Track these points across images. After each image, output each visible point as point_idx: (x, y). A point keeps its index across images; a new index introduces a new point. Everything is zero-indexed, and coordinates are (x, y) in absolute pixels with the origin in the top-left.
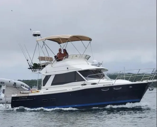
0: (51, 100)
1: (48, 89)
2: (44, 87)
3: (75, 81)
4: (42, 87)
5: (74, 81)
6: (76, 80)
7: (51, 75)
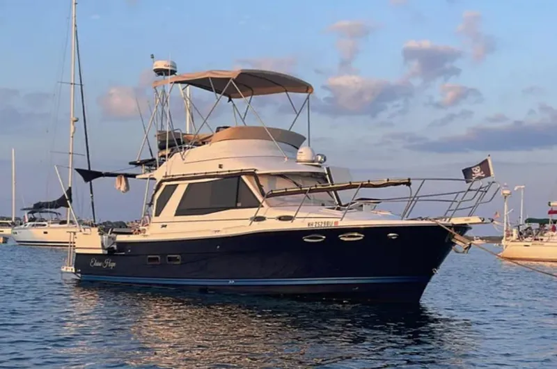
0: (169, 258)
1: (165, 226)
2: (157, 218)
3: (236, 207)
4: (154, 219)
5: (234, 205)
6: (239, 205)
7: (177, 185)
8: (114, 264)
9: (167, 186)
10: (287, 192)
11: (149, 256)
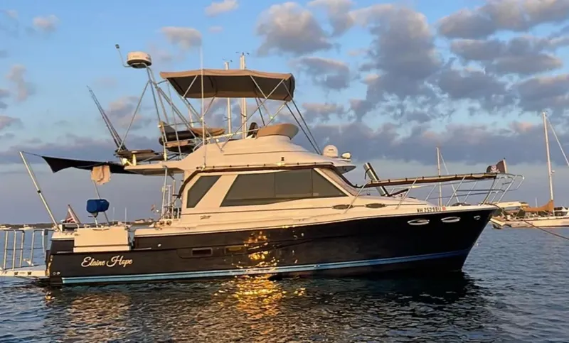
0: (227, 249)
1: (208, 217)
2: (191, 209)
3: (312, 197)
4: (187, 210)
5: (310, 195)
6: (315, 195)
7: (220, 176)
8: (130, 262)
9: (202, 177)
10: (389, 182)
11: (194, 249)
